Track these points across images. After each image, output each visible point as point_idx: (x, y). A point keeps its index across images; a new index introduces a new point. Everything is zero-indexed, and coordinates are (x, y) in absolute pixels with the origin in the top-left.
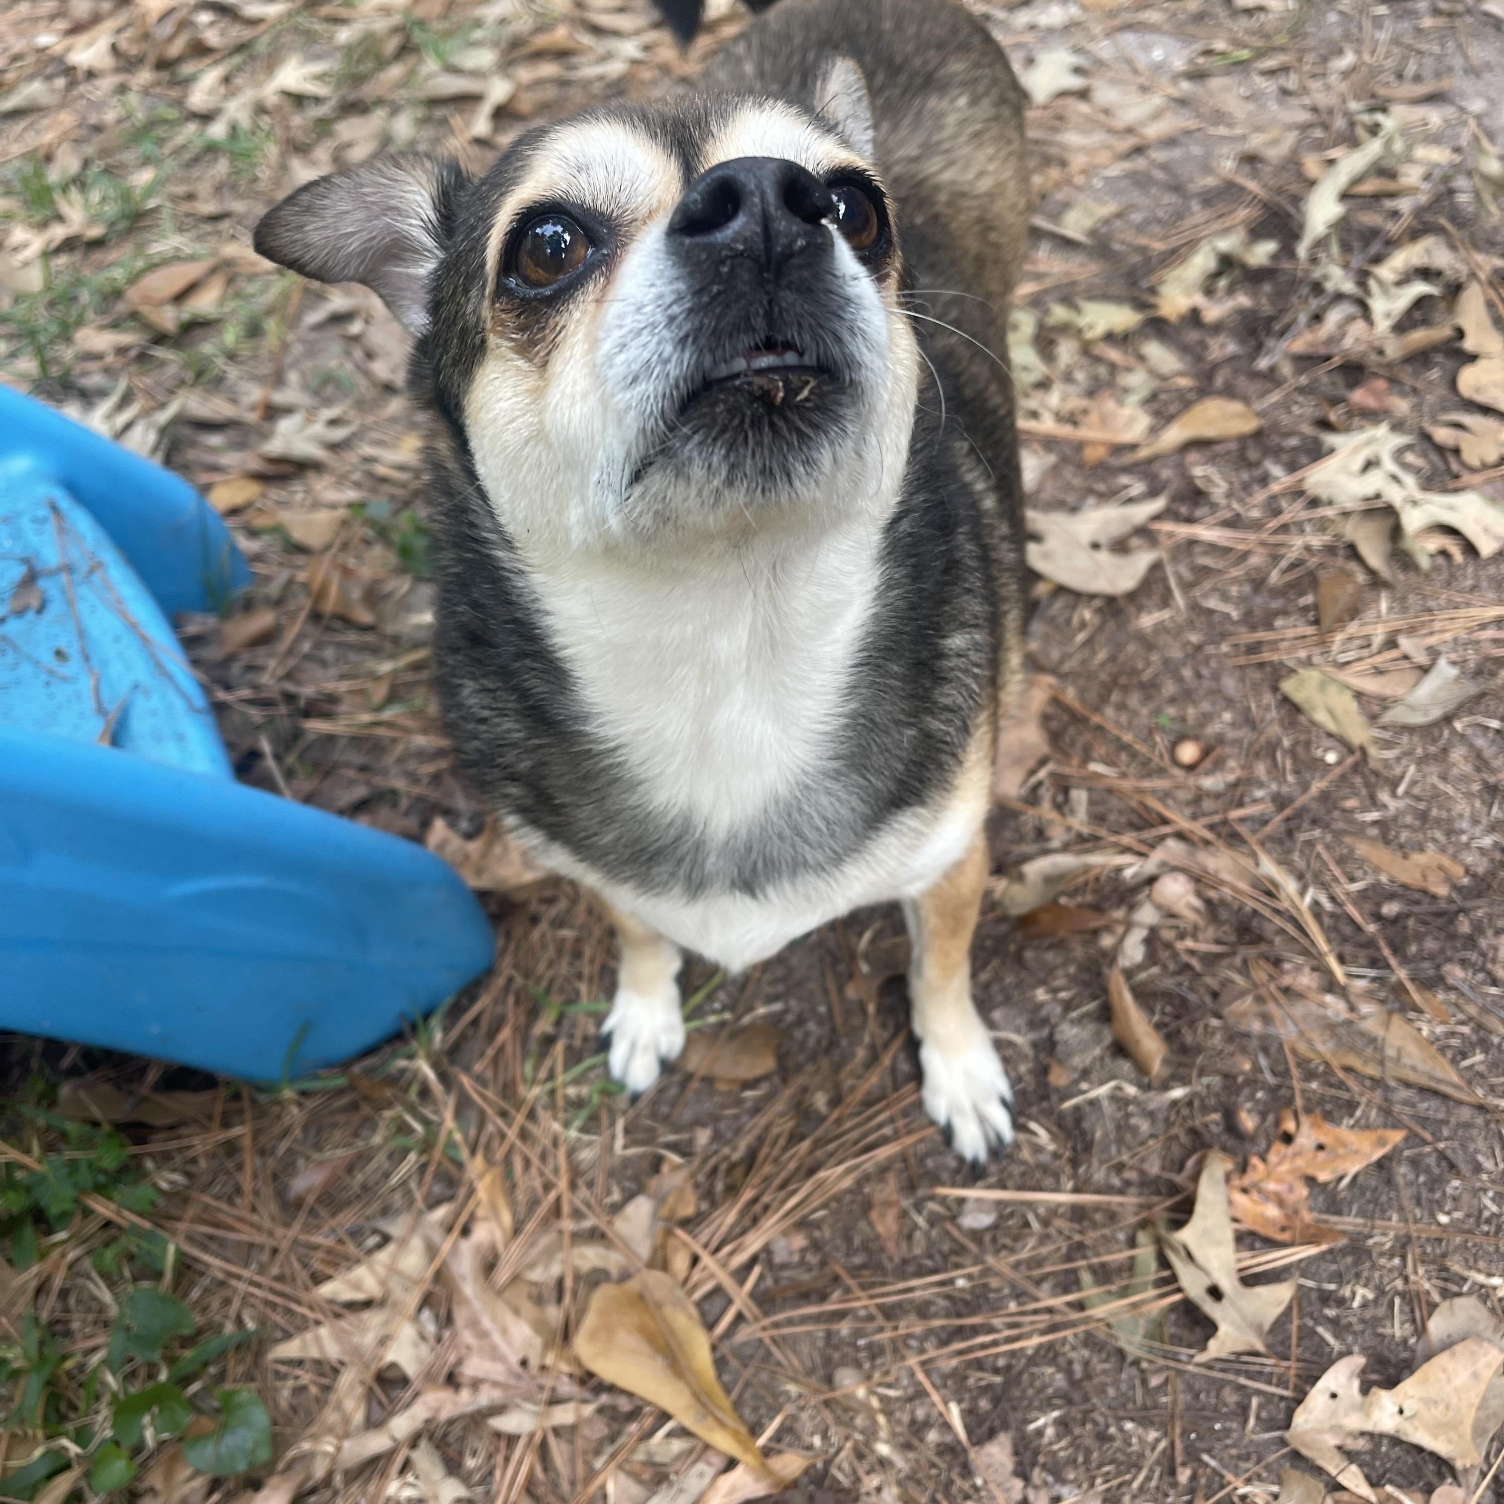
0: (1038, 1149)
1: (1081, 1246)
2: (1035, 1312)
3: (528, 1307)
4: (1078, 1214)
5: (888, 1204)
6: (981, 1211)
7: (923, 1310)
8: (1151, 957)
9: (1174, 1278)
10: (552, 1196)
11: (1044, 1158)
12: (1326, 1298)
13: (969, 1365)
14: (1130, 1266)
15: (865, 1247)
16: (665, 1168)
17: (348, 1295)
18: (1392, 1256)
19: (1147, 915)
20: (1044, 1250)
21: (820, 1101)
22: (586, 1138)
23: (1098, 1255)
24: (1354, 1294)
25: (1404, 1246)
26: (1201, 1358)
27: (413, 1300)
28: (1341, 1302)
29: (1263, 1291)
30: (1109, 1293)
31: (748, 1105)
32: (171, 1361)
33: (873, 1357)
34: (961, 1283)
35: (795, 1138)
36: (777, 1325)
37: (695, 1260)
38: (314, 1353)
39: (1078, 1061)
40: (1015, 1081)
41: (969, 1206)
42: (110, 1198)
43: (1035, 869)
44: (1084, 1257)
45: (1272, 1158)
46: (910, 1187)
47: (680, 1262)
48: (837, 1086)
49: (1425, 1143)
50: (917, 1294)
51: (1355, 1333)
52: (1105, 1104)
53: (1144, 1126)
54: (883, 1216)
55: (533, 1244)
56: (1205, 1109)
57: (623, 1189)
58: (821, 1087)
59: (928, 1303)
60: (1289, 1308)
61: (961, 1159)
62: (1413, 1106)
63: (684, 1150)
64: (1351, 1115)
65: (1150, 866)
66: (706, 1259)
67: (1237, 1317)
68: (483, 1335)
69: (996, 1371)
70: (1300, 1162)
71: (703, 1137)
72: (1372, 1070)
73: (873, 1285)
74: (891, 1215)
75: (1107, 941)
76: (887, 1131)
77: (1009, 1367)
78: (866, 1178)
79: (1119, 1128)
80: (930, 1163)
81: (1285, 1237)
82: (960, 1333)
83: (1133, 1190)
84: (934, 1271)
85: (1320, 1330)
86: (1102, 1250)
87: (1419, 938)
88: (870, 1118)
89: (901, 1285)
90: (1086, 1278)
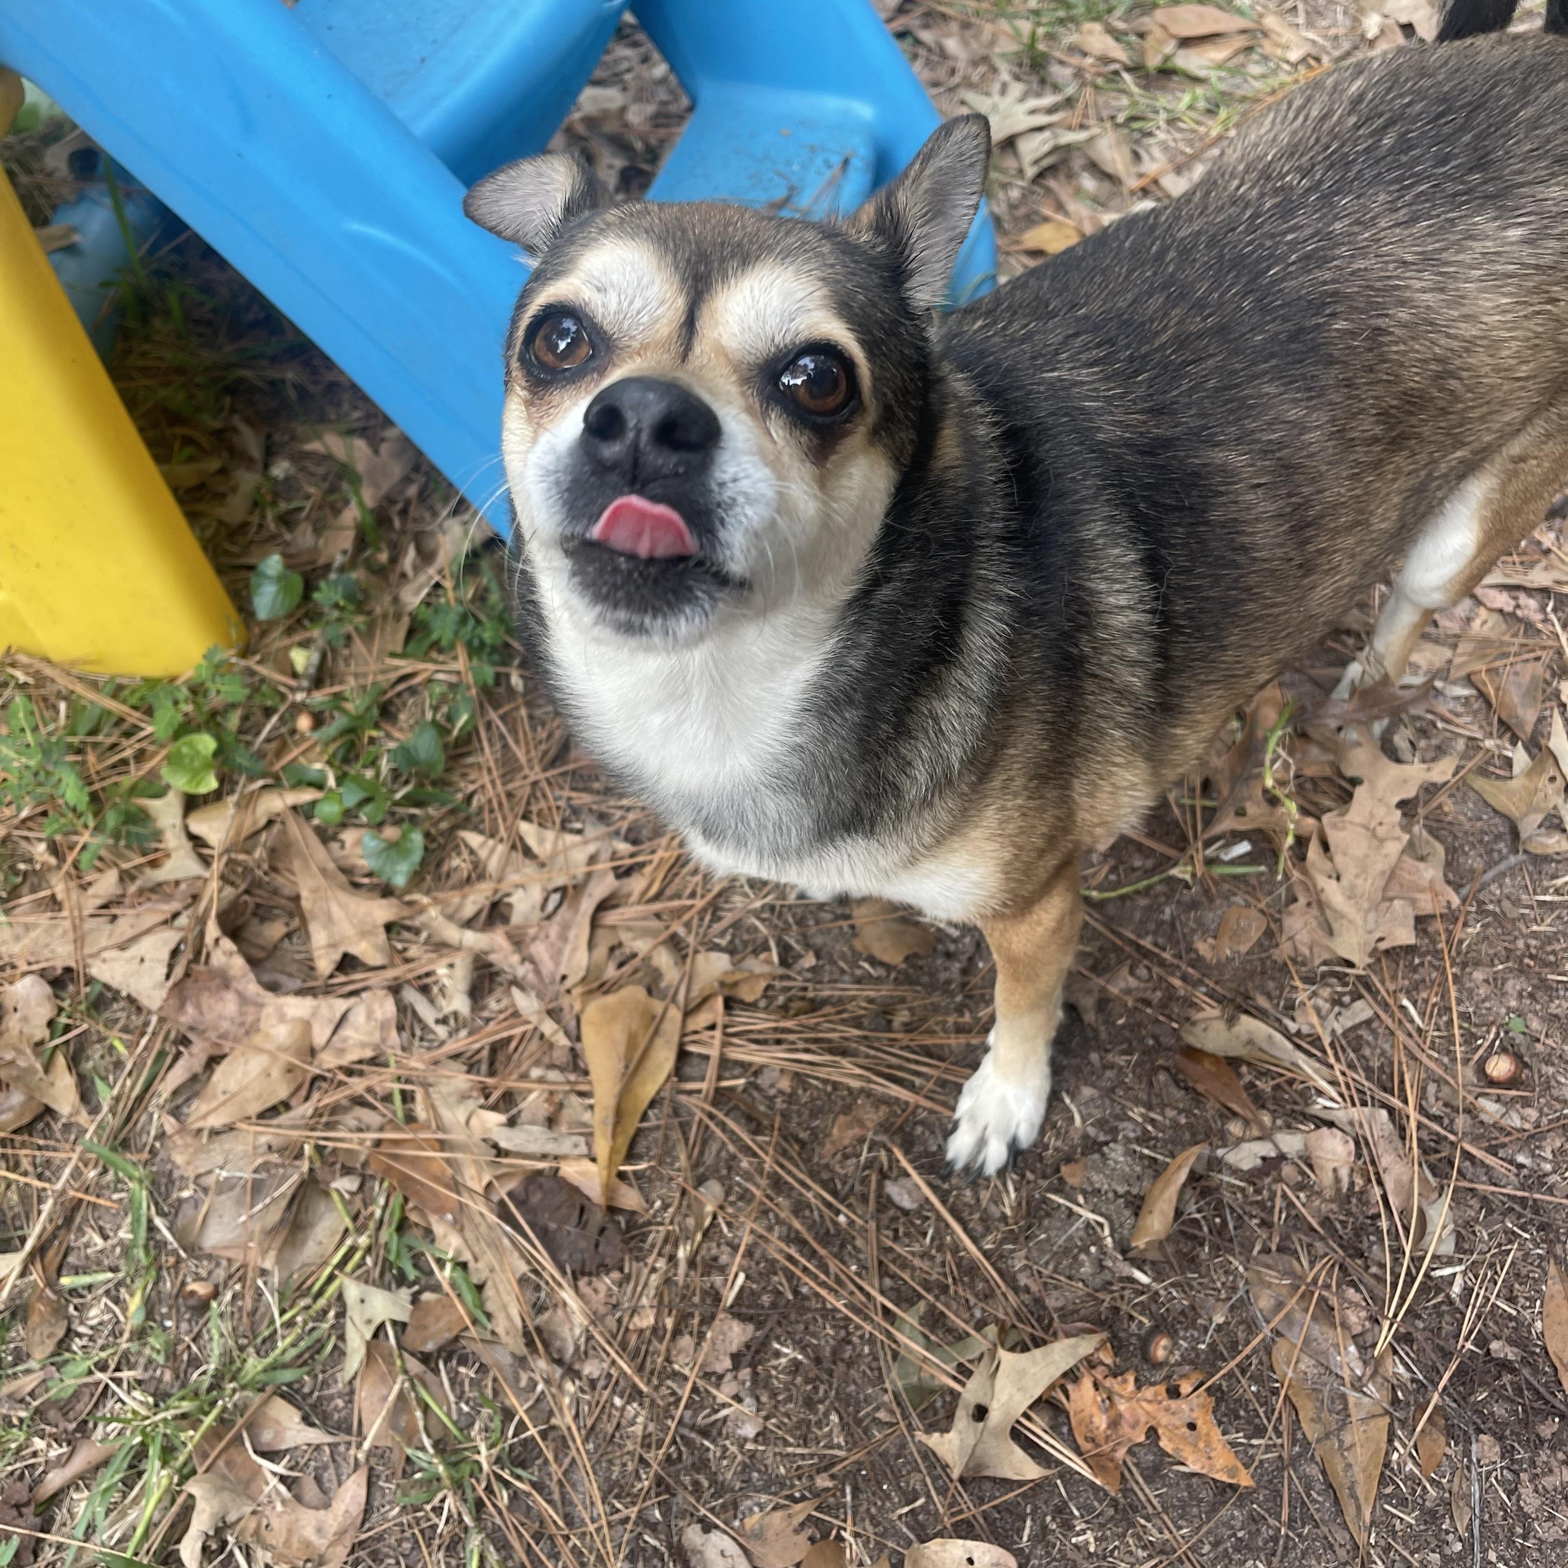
0: (997, 1200)
1: (945, 1289)
2: (861, 1289)
3: (601, 951)
4: (970, 1270)
5: (862, 1124)
6: (909, 1193)
7: (800, 1207)
8: (1252, 1177)
9: (969, 1374)
10: (689, 902)
11: (994, 1210)
12: (1061, 1510)
13: (786, 1270)
14: (961, 1337)
15: (814, 1132)
16: (763, 956)
17: (531, 841)
18: (1144, 1548)
19: (1290, 1143)
20: (917, 1262)
21: (902, 1017)
22: (747, 889)
23: (948, 1307)
24: (1084, 1532)
25: (1162, 1552)
26: (920, 1435)
27: (560, 881)
28: (1067, 1526)
29: (1019, 1452)
30: (926, 1337)
31: (858, 972)
32: (420, 785)
33: (741, 1198)
34: (842, 1219)
35: (857, 1022)
36: (711, 1116)
37: (712, 1027)
38: (483, 854)
39: (1098, 1179)
40: (1039, 1144)
41: (903, 1181)
43: (1247, 1024)
44: (937, 1297)
45: (1148, 1392)
46: (884, 1127)
47: (701, 1020)
48: (923, 1020)
49: (1278, 1518)
50: (810, 1195)
51: (1048, 1554)
52: (1079, 1224)
53: (1086, 1269)
54: (849, 1126)
55: (644, 919)
56: (1143, 1308)
57: (731, 942)
58: (911, 1009)
59: (809, 1206)
60: (1021, 1484)
62: (1308, 1488)
63: (787, 957)
64: (1249, 1438)
65: (1341, 1113)
66: (718, 1033)
67: (972, 1442)
68: (563, 938)
69: (796, 1292)
70: (1164, 1420)
71: (809, 961)
72: (1311, 1431)
73: (784, 1153)
74: (857, 1131)
75: (1235, 1128)
76: (918, 1081)
77: (806, 1298)
78: (869, 1094)
79: (1066, 1251)
80: (919, 1130)
81: (1085, 1446)
82: (801, 1243)
83: (1026, 1298)
84: (834, 1193)
85: (1029, 1523)
86: (954, 1306)
88: (917, 1062)
89: (802, 1176)
90: (922, 1307)
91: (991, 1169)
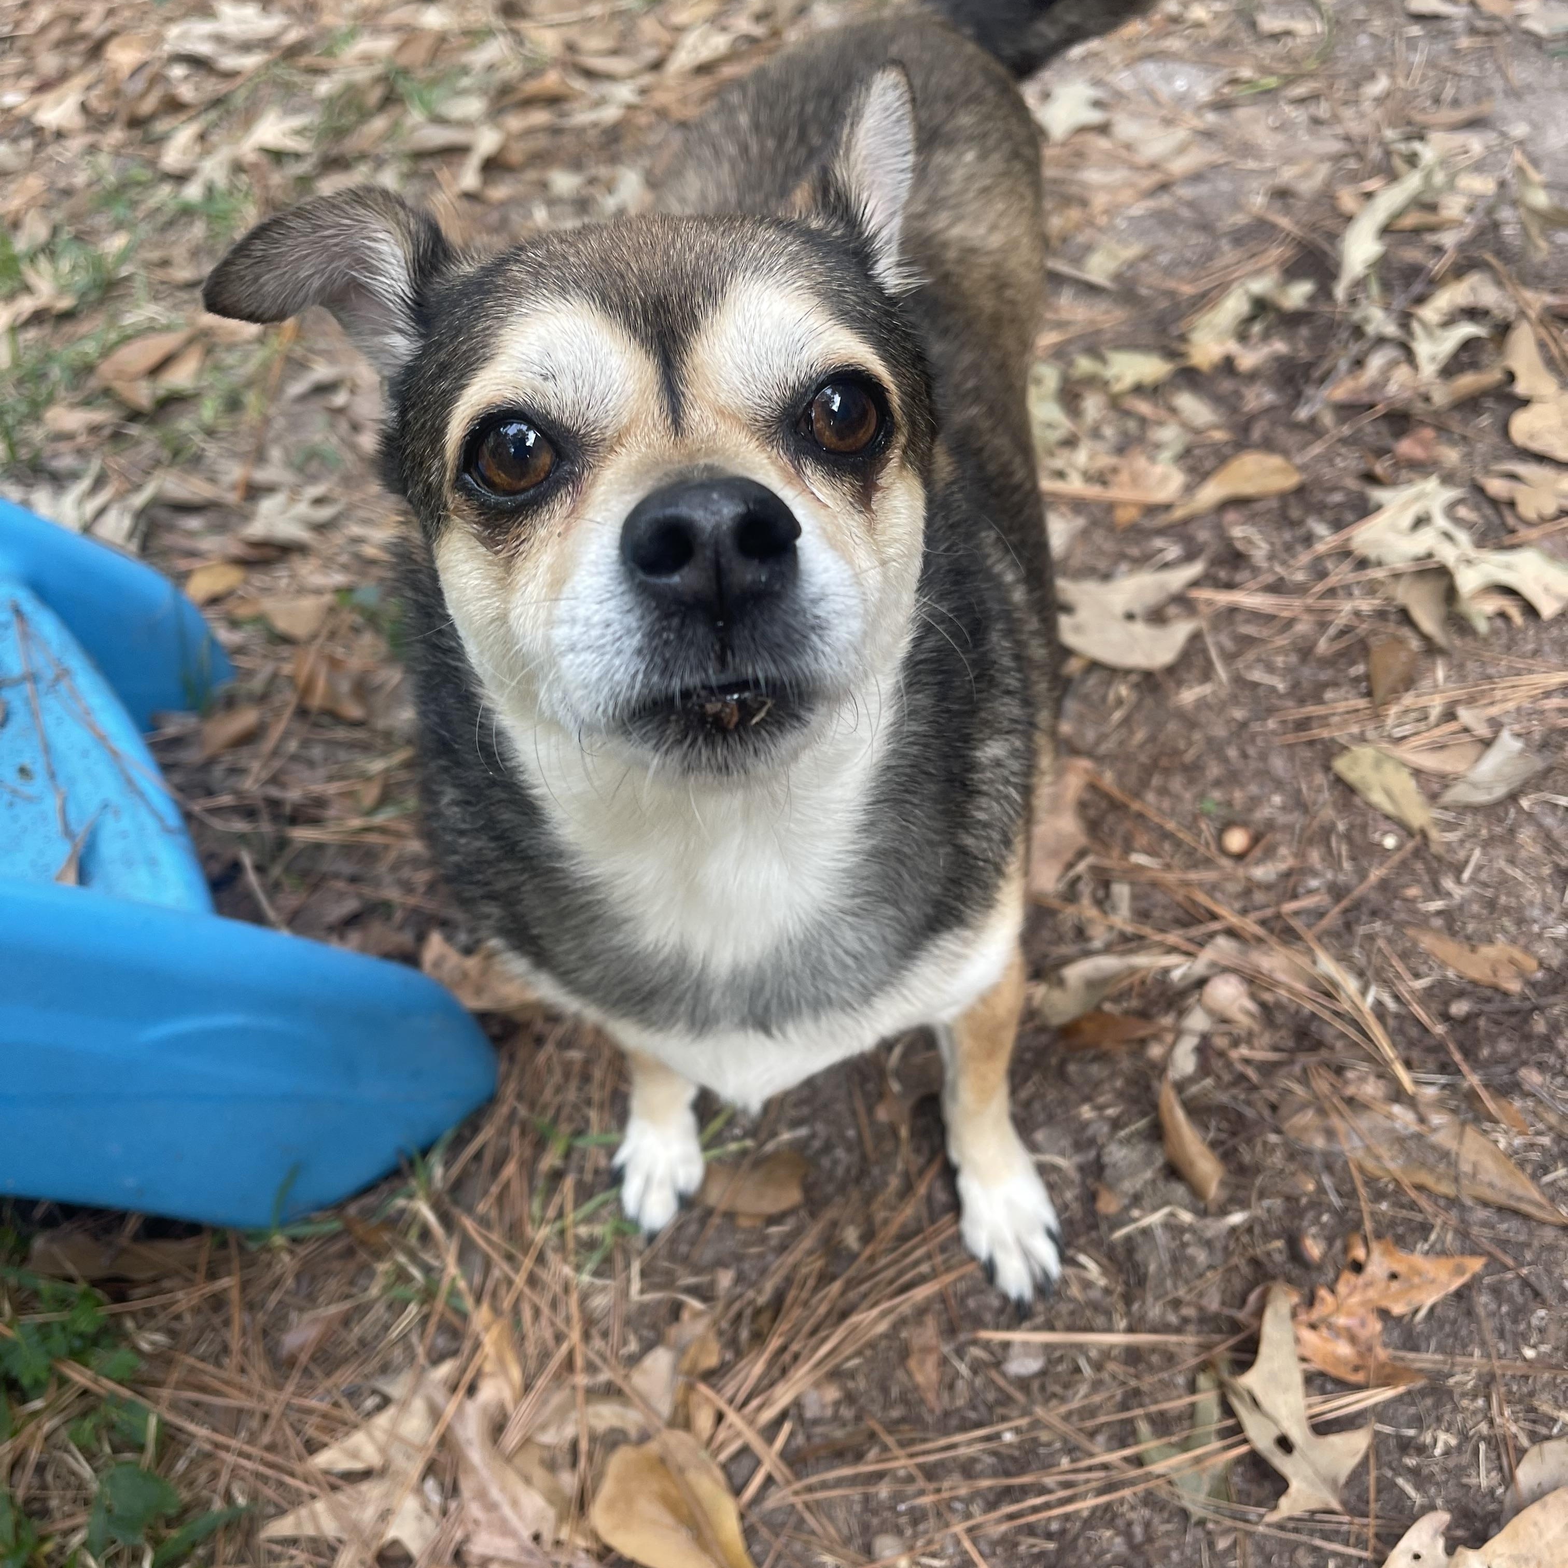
0: (1087, 1285)
1: (1137, 1392)
2: (1090, 1469)
3: (539, 1474)
4: (1133, 1356)
5: (926, 1350)
6: (1027, 1355)
7: (968, 1469)
8: (1204, 1069)
9: (1238, 1429)
10: (564, 1348)
11: (1095, 1294)
12: (1405, 1445)
13: (1019, 1530)
14: (1191, 1413)
15: (904, 1399)
16: (686, 1316)
17: (345, 1464)
18: (1475, 1397)
19: (1197, 1021)
20: (1097, 1399)
21: (851, 1236)
22: (599, 1282)
23: (1156, 1402)
24: (1435, 1441)
25: (1487, 1385)
26: (1272, 1517)
27: (415, 1468)
28: (1422, 1450)
29: (1336, 1440)
30: (1171, 1445)
31: (774, 1242)
32: (157, 1542)
33: (915, 1522)
34: (1008, 1437)
35: (824, 1278)
36: (810, 1489)
37: (720, 1417)
38: (309, 1530)
39: (1129, 1186)
40: (1061, 1209)
41: (1015, 1351)
42: (86, 1365)
43: (1076, 973)
44: (1141, 1405)
45: (1342, 1288)
46: (950, 1330)
47: (704, 1420)
48: (869, 1220)
49: (1507, 1268)
50: (963, 1451)
51: (1437, 1484)
52: (1159, 1232)
53: (1201, 1256)
54: (922, 1363)
55: (544, 1402)
56: (1267, 1236)
57: (641, 1339)
58: (852, 1222)
59: (973, 1460)
60: (1366, 1458)
61: (1005, 1298)
62: (1493, 1227)
63: (705, 1294)
64: (1426, 1240)
65: (1199, 967)
66: (732, 1416)
67: (1309, 1472)
68: (491, 1507)
69: (1049, 1536)
70: (1372, 1293)
71: (725, 1279)
72: (1445, 1188)
73: (912, 1442)
74: (931, 1362)
75: (1155, 1051)
76: (925, 1268)
77: (1063, 1532)
78: (902, 1322)
79: (1175, 1260)
80: (971, 1303)
81: (1359, 1378)
82: (1007, 1494)
83: (1191, 1328)
84: (979, 1425)
85: (1400, 1481)
86: (1160, 1396)
87: (1492, 1039)
88: (906, 1255)
89: (943, 1442)
90: (1144, 1428)
91: (1054, 1268)
